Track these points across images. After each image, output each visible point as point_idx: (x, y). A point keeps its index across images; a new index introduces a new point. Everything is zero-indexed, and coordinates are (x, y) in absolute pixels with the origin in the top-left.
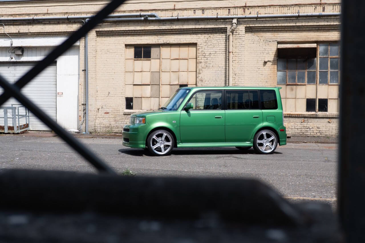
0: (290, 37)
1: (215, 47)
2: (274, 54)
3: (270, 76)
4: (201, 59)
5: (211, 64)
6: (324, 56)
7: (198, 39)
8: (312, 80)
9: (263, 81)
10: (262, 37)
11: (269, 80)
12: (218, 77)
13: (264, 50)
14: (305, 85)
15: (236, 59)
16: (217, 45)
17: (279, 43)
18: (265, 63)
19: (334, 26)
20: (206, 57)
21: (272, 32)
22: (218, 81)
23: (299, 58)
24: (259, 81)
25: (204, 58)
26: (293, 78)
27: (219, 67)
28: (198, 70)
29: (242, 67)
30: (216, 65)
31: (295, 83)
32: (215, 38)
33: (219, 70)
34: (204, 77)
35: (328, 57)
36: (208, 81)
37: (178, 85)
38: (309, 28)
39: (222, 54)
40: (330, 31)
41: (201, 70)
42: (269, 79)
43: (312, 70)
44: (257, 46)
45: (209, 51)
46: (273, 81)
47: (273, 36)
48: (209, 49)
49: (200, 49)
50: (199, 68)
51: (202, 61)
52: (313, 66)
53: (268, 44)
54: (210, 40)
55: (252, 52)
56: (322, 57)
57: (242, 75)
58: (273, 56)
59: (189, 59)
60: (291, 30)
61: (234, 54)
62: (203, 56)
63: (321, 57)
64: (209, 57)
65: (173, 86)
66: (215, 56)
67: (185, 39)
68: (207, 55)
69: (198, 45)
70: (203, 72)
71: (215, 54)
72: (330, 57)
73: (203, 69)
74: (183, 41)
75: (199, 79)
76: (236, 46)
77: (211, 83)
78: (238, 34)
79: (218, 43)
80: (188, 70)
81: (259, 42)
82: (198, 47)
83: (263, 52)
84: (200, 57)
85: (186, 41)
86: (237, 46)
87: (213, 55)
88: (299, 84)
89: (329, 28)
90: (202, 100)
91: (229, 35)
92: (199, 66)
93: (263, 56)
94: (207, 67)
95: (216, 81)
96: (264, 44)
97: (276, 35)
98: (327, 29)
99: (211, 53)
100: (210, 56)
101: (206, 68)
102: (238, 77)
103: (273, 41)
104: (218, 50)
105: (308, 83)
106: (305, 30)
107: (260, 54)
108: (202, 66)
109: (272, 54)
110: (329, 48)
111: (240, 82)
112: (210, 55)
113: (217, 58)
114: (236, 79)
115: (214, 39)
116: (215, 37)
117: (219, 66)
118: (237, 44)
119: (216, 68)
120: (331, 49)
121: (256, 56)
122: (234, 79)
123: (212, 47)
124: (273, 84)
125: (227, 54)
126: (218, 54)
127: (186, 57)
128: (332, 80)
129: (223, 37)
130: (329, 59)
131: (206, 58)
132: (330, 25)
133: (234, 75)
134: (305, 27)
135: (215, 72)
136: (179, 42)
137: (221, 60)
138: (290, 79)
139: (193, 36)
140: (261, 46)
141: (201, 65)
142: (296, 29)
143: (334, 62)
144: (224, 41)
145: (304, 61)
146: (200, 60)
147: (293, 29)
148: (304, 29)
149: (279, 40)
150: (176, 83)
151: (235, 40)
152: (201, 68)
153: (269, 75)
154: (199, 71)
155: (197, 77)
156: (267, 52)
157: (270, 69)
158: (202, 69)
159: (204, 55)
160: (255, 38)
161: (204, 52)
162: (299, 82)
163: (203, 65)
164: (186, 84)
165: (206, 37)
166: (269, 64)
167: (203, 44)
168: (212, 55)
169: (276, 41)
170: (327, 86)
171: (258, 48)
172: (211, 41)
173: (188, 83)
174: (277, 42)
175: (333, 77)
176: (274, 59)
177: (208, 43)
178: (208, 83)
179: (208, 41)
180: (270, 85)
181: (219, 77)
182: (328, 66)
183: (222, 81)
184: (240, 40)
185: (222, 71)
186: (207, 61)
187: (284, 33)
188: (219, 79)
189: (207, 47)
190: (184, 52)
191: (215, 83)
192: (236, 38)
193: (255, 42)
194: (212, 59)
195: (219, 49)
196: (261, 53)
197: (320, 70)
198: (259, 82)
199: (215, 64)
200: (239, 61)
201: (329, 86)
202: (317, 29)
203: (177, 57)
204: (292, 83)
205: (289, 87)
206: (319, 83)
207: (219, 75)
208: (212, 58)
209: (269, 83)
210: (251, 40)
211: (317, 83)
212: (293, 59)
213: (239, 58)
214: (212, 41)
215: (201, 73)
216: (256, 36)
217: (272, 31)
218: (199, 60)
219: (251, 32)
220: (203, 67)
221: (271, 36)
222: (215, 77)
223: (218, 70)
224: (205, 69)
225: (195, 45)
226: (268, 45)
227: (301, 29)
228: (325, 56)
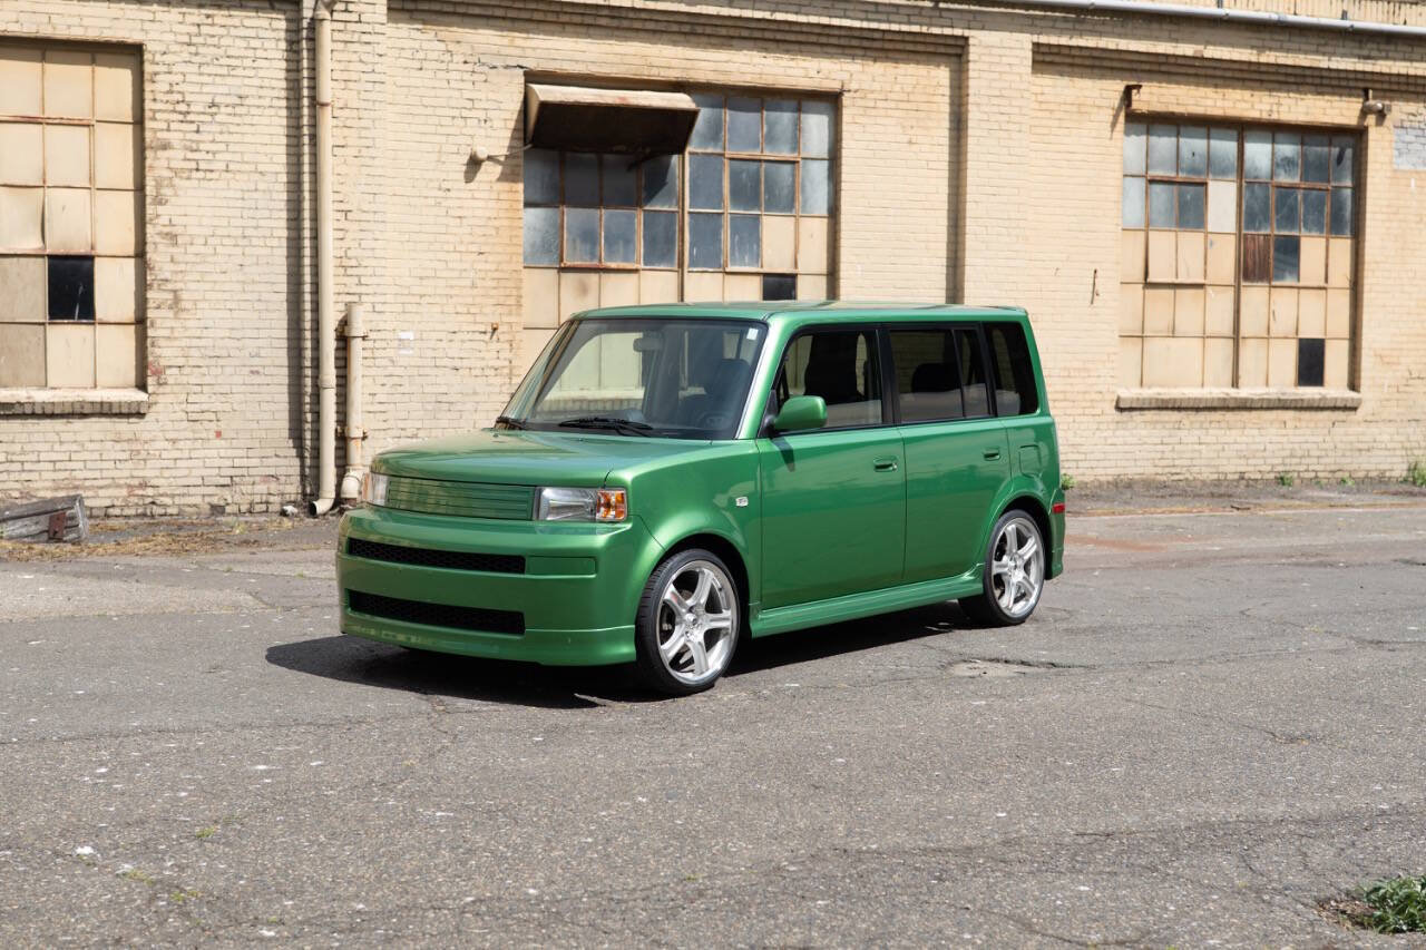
0: (578, 56)
1: (239, 72)
2: (512, 125)
3: (497, 228)
4: (168, 130)
5: (218, 156)
6: (706, 148)
7: (147, 26)
8: (662, 249)
9: (463, 248)
10: (458, 42)
11: (494, 244)
12: (254, 223)
13: (469, 105)
14: (636, 271)
15: (350, 142)
16: (248, 62)
17: (532, 77)
18: (474, 163)
19: (753, 25)
20: (192, 122)
21: (503, 23)
22: (254, 241)
23: (618, 152)
24: (446, 247)
25: (182, 122)
26: (589, 237)
27: (261, 173)
28: (153, 183)
29: (381, 180)
30: (243, 162)
31: (595, 263)
32: (236, 27)
33: (261, 186)
34: (184, 220)
35: (723, 155)
36: (203, 241)
37: (42, 256)
38: (657, 21)
39: (272, 112)
40: (734, 42)
41: (166, 182)
42: (491, 240)
43: (663, 205)
44: (437, 84)
45: (205, 89)
46: (509, 250)
47: (506, 41)
48: (205, 79)
49: (158, 78)
50: (157, 173)
51: (173, 137)
52: (666, 188)
53: (483, 77)
54: (213, 36)
55: (414, 110)
56: (699, 151)
57: (378, 217)
58: (509, 134)
59: (97, 125)
60: (582, 25)
61: (336, 113)
62: (174, 111)
63: (697, 154)
64: (208, 118)
65: (15, 259)
66: (237, 120)
67: (76, 21)
68: (200, 108)
69: (147, 56)
70: (180, 193)
71: (239, 110)
72: (729, 154)
73: (176, 181)
74: (69, 27)
75: (159, 229)
76: (345, 76)
77: (219, 249)
78: (354, 17)
79: (250, 53)
80: (91, 179)
81: (444, 66)
82: (148, 68)
83: (465, 113)
84: (158, 116)
85: (86, 28)
86: (354, 76)
87: (230, 110)
88: (613, 265)
89: (732, 32)
90: (176, 335)
91: (315, 23)
92: (157, 163)
93: (464, 131)
94: (197, 170)
95: (245, 242)
96: (467, 76)
97: (519, 42)
98: (723, 32)
99: (217, 100)
100: (212, 115)
101: (195, 174)
102: (356, 226)
103: (507, 67)
104: (253, 91)
105: (645, 264)
106: (637, 30)
107: (448, 121)
108: (174, 164)
109: (502, 124)
110: (728, 115)
111: (370, 253)
112: (214, 110)
113: (252, 129)
114: (350, 236)
115: (233, 32)
116: (236, 22)
117: (261, 168)
118: (352, 66)
119: (245, 177)
120: (732, 122)
121: (433, 129)
122: (341, 234)
123: (224, 71)
124: (510, 262)
125: (306, 111)
126: (254, 111)
127: (82, 113)
128: (737, 254)
129: (276, 24)
130: (726, 161)
131: (194, 127)
132: (740, 18)
133: (341, 216)
134: (643, 15)
135: (239, 195)
136: (46, 31)
137: (266, 139)
138: (574, 241)
139: (122, 9)
140: (453, 84)
141: (168, 159)
142: (603, 21)
143: (744, 175)
144: (283, 45)
145: (633, 166)
146: (159, 135)
147: (588, 20)
148: (637, 25)
149: (532, 64)
150: (32, 244)
151: (341, 46)
152: (167, 174)
153: (490, 223)
154: (158, 186)
155: (148, 217)
156: (482, 115)
157: (494, 196)
158: (171, 178)
159: (183, 107)
160: (426, 45)
161: (179, 92)
162: (611, 255)
163: (176, 157)
164: (82, 250)
165: (189, 19)
166: (490, 172)
167: (174, 53)
168: (223, 109)
169: (522, 67)
170: (721, 275)
171: (439, 92)
172: (215, 41)
173: (92, 248)
174: (526, 74)
175: (741, 238)
176: (510, 147)
177: (201, 50)
178: (202, 249)
179: (201, 40)
180: (493, 267)
181: (262, 223)
182: (720, 192)
183: (275, 242)
184: (368, 48)
185: (275, 196)
186: (198, 142)
187: (553, 34)
188: (260, 232)
189: (194, 68)
190: (69, 83)
191: (239, 251)
192: (347, 37)
193: (425, 65)
194: (221, 133)
195: (256, 82)
196: (454, 117)
197: (691, 207)
198: (448, 252)
199: (237, 157)
200: (365, 152)
201: (727, 277)
202: (687, 29)
203: (34, 112)
204: (582, 260)
205: (569, 278)
206: (690, 266)
207: (258, 214)
208: (225, 129)
209: (491, 258)
210: (408, 54)
211: (681, 265)
212: (587, 156)
213: (364, 133)
214: (224, 42)
215: (167, 201)
216: (431, 35)
217: (504, 18)
218: (155, 131)
219: (407, 15)
220: (176, 172)
221: (498, 40)
222: (239, 222)
223: (256, 190)
224: (189, 178)
225: (129, 53)
226: (486, 81)
227: (625, 24)
228: (710, 150)
